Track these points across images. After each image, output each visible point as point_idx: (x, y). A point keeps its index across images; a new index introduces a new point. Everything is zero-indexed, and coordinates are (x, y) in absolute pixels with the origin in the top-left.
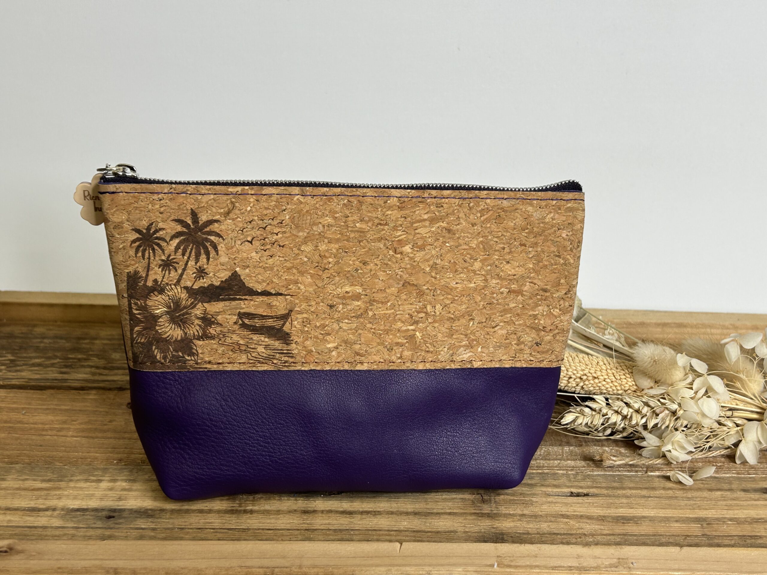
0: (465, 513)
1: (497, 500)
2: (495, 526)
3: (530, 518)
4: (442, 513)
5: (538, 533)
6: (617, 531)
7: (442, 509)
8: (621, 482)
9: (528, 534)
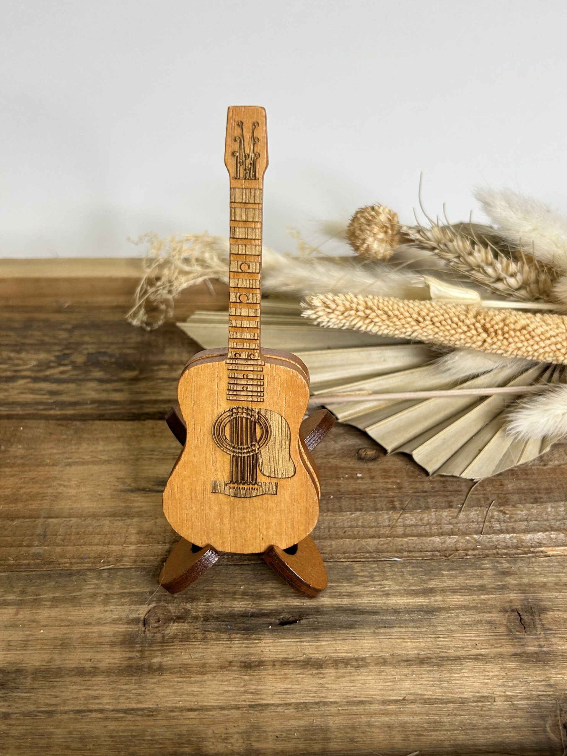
4: (465, 658)
7: (463, 648)
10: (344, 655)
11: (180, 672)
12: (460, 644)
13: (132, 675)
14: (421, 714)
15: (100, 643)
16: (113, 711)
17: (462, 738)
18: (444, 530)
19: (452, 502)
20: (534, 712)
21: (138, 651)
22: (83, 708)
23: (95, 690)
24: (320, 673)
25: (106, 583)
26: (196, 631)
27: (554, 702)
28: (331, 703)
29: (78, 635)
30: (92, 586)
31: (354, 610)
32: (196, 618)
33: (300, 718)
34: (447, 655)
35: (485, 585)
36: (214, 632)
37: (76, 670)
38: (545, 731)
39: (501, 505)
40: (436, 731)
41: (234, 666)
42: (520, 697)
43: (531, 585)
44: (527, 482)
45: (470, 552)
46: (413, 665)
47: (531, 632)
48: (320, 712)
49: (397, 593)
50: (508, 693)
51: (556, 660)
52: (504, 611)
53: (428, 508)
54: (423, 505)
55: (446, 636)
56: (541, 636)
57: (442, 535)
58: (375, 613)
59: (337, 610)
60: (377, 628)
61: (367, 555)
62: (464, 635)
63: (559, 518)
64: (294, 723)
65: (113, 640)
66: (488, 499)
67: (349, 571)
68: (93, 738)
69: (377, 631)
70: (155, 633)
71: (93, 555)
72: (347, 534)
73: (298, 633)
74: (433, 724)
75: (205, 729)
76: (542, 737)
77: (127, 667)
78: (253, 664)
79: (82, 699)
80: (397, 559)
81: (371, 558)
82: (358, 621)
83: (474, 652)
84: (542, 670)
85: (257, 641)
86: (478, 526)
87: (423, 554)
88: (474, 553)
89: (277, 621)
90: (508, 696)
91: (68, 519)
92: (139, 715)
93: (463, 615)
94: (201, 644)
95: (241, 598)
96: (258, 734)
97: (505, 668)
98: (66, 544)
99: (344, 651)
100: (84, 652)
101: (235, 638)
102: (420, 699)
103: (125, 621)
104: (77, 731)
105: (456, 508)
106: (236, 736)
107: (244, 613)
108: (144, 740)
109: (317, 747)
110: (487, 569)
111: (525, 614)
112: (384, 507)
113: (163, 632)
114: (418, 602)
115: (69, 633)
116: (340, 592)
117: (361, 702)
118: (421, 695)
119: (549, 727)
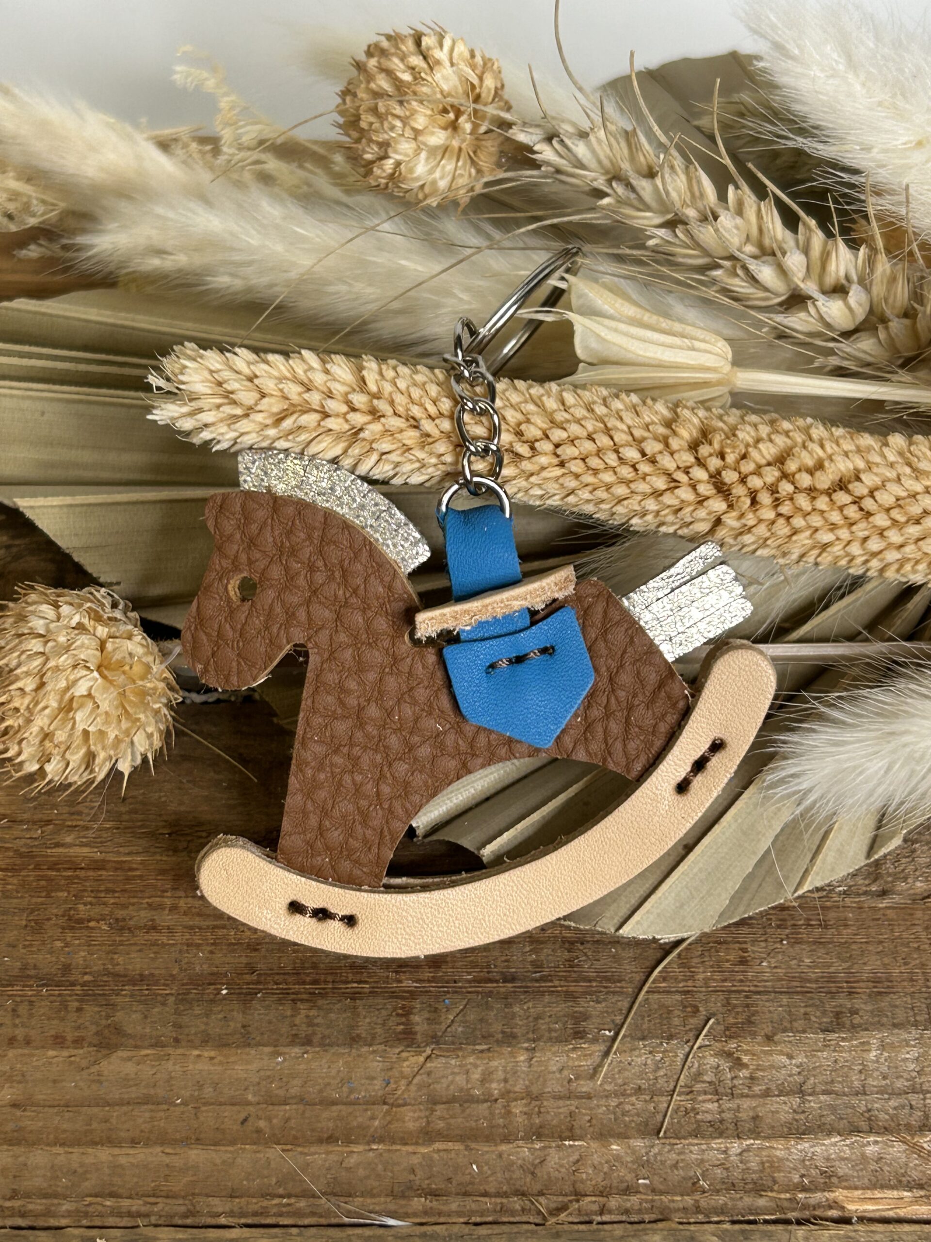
18: (549, 1118)
19: (585, 1017)
39: (730, 1033)
44: (821, 951)
45: (614, 1202)
53: (509, 1039)
54: (497, 1027)
57: (540, 1137)
61: (302, 1204)
63: (900, 1084)
66: (696, 1010)
72: (250, 1126)
80: (391, 1222)
81: (313, 1214)
86: (651, 1107)
87: (470, 1204)
88: (628, 1205)
105: (595, 1040)
112: (379, 1030)
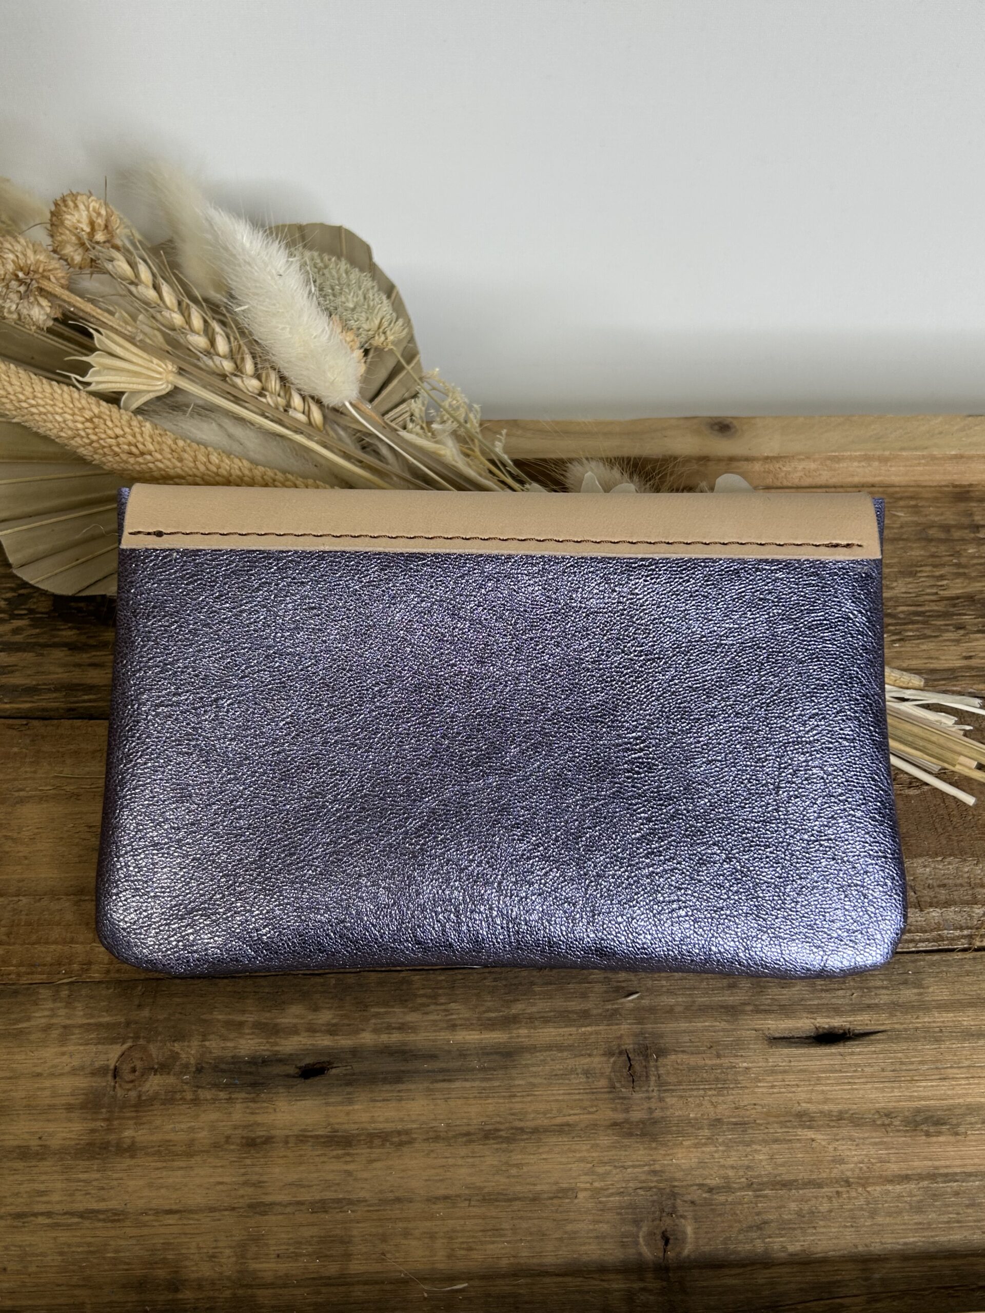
0: (594, 1126)
1: (662, 1071)
2: (657, 1167)
3: (732, 1130)
4: (546, 1130)
5: (750, 1186)
6: (919, 1165)
7: (545, 1113)
8: (920, 986)
9: (727, 1188)
10: (381, 1126)
11: (158, 1153)
12: (542, 1107)
13: (94, 1158)
14: (474, 1217)
15: (52, 1107)
16: (65, 1214)
17: (525, 1254)
20: (627, 1214)
21: (104, 1120)
22: (26, 1209)
23: (43, 1182)
24: (348, 1154)
25: (66, 1007)
26: (185, 1087)
27: (655, 1198)
28: (359, 1201)
29: (23, 1094)
30: (46, 1013)
31: (404, 1052)
32: (187, 1066)
33: (313, 1224)
34: (521, 1124)
35: (589, 1009)
36: (210, 1089)
37: (18, 1151)
38: (637, 1243)
40: (493, 1243)
41: (233, 1144)
42: (610, 1191)
43: (652, 1010)
46: (474, 1141)
47: (641, 1087)
48: (341, 1214)
49: (468, 1026)
50: (596, 1184)
51: (670, 1133)
52: (609, 1053)
55: (524, 1094)
56: (655, 1094)
58: (433, 1057)
59: (382, 1053)
60: (432, 1083)
62: (549, 1092)
64: (307, 1232)
65: (72, 1102)
67: (404, 987)
68: (37, 1255)
69: (431, 1086)
70: (129, 1090)
71: (49, 959)
73: (324, 1091)
74: (490, 1233)
75: (187, 1240)
76: (633, 1251)
77: (88, 1144)
78: (258, 1140)
79: (25, 1196)
82: (408, 1072)
83: (559, 1120)
84: (645, 1149)
85: (266, 1105)
89: (297, 1070)
90: (596, 1188)
91: (16, 899)
92: (99, 1220)
93: (553, 1060)
94: (189, 1108)
95: (253, 1033)
96: (256, 1249)
97: (597, 1145)
98: (12, 940)
99: (381, 1119)
100: (30, 1120)
101: (237, 1099)
102: (477, 1195)
103: (88, 1071)
104: (16, 1246)
106: (228, 1252)
107: (253, 1058)
108: (104, 1258)
109: (333, 1269)
110: (596, 982)
111: (637, 1058)
113: (140, 1089)
114: (495, 1038)
115: (11, 1090)
116: (388, 1023)
117: (398, 1200)
118: (480, 1188)
119: (644, 1237)
